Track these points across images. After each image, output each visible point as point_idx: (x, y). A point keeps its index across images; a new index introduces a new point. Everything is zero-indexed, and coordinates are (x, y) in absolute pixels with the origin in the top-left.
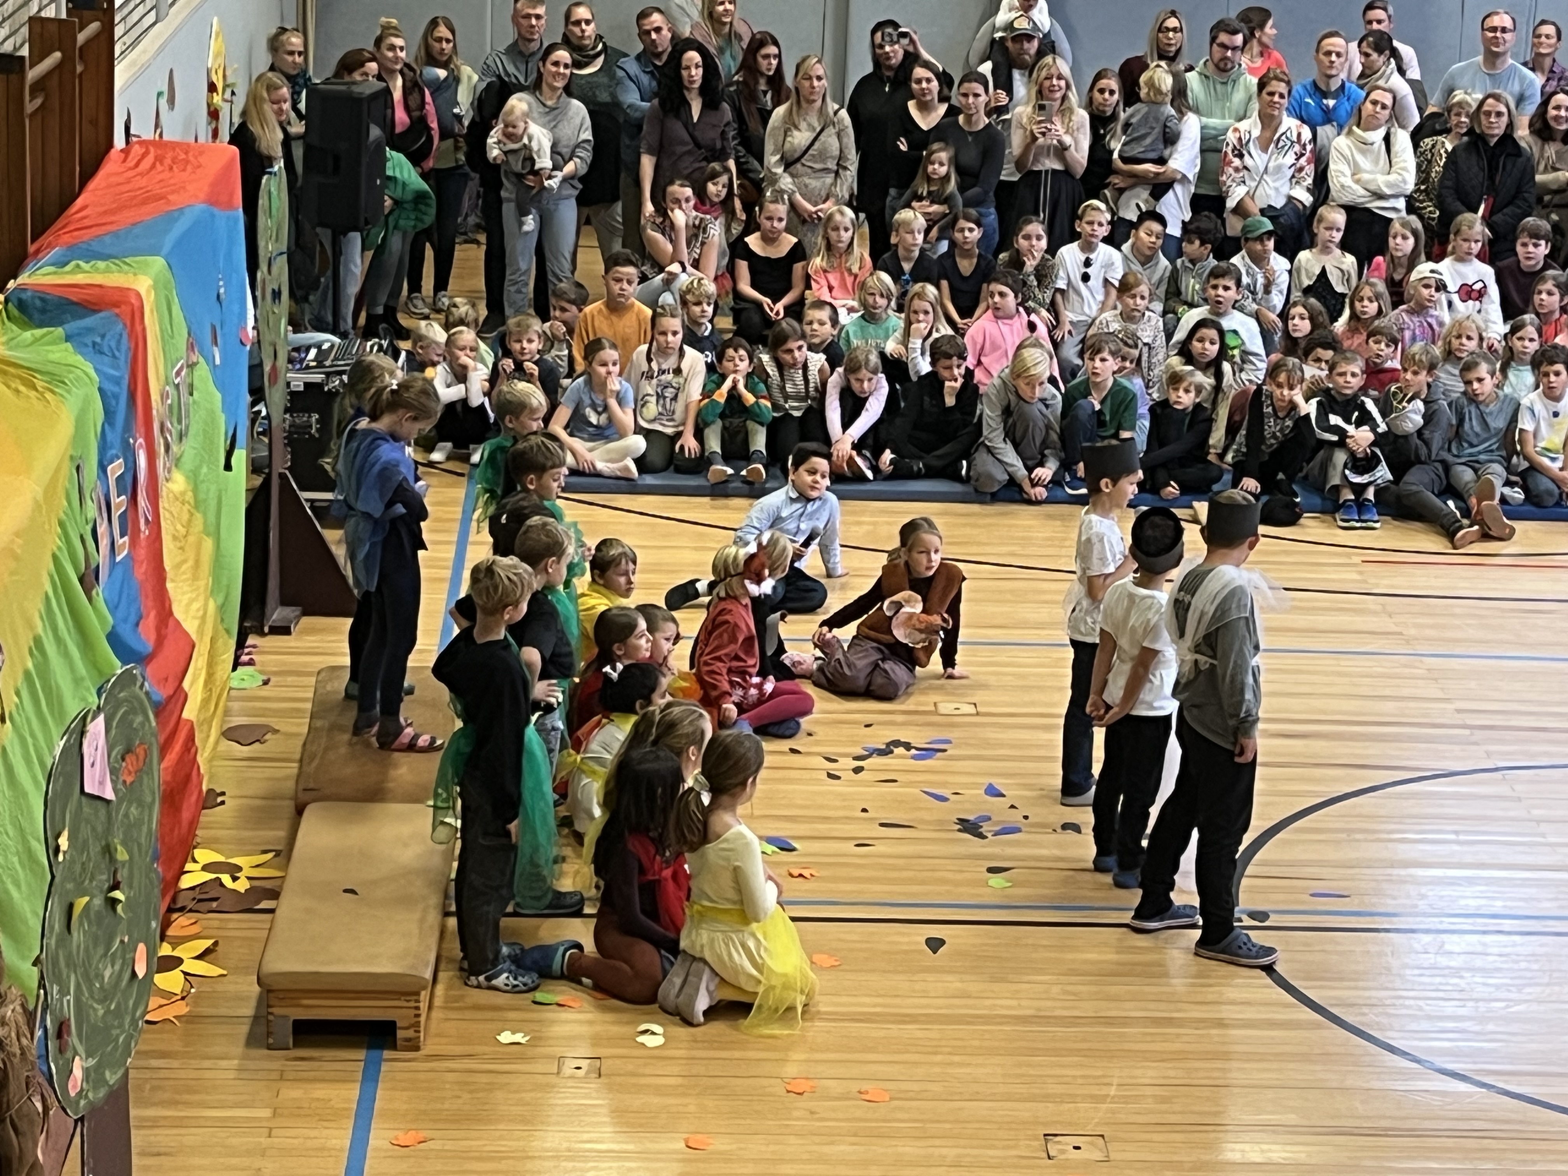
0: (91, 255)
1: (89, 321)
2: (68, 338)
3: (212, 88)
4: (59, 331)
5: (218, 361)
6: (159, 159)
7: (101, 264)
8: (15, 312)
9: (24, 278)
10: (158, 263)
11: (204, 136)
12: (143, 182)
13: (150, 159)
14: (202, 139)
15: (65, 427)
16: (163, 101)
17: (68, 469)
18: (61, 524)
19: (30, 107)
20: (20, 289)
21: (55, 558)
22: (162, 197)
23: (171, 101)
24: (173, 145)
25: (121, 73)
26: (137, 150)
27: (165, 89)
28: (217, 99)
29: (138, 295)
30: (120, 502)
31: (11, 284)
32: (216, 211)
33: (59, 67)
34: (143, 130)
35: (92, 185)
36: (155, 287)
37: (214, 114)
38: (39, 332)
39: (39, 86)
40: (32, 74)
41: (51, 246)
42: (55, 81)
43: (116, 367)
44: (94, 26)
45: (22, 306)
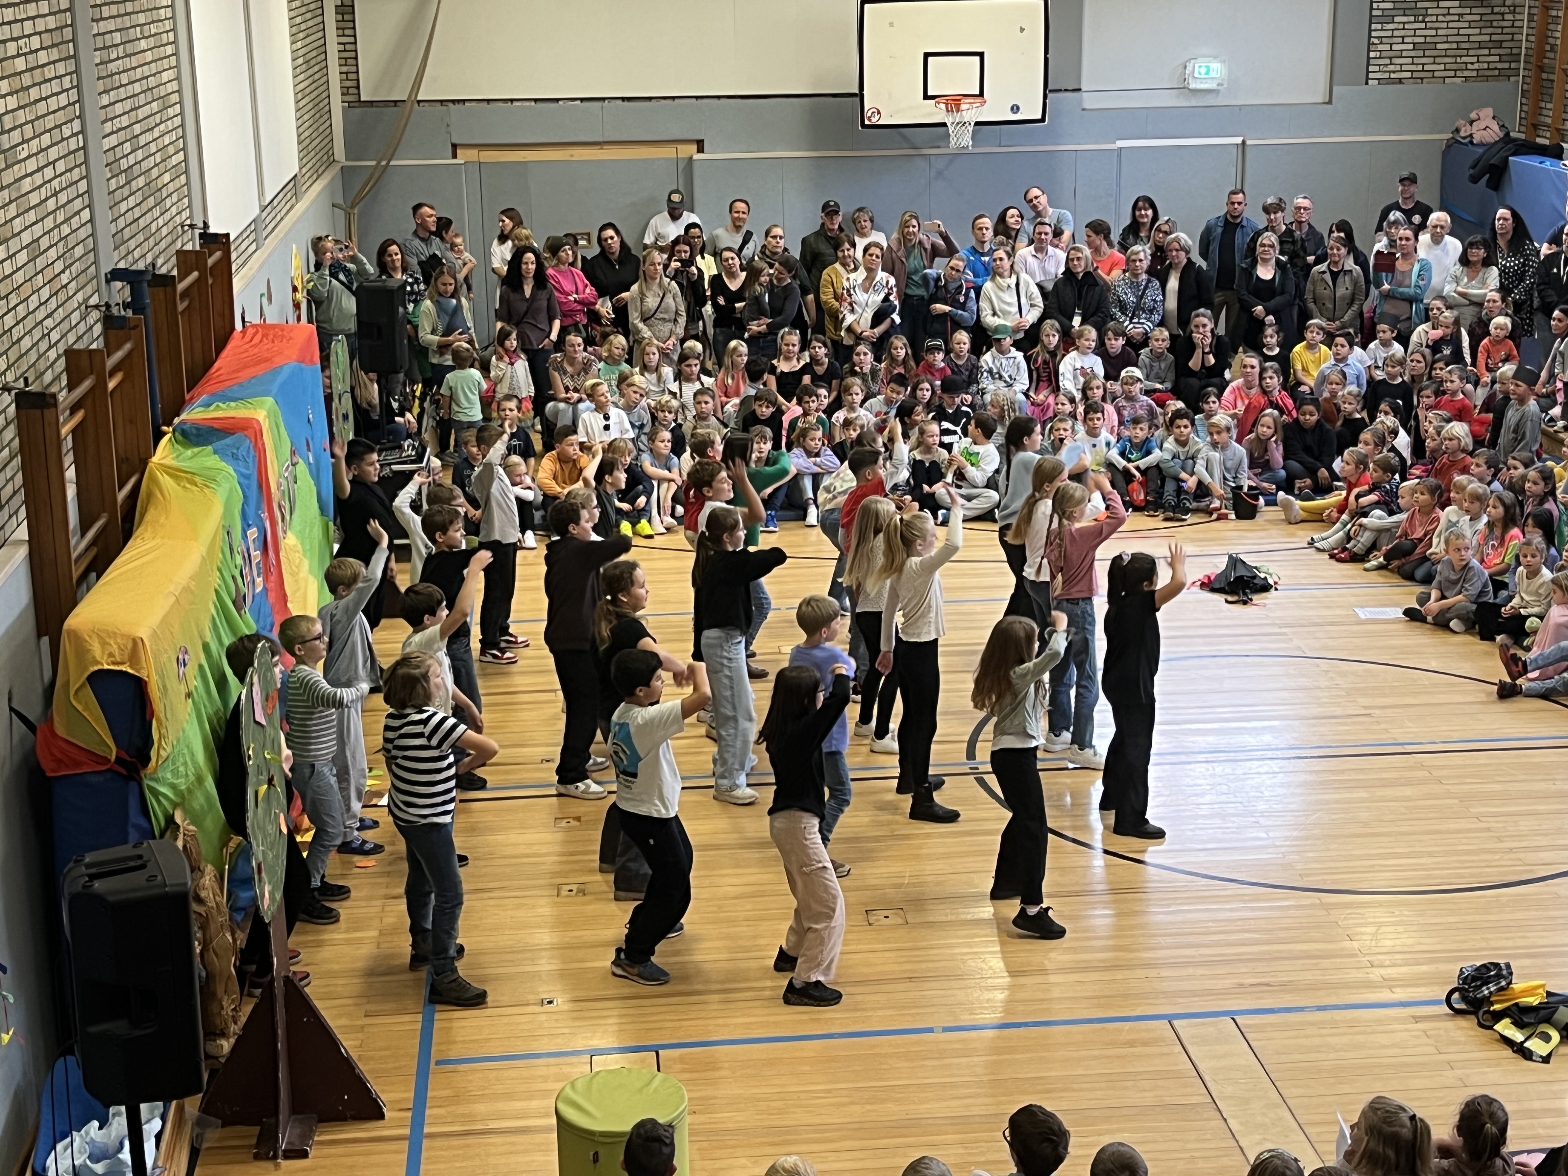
0: (226, 399)
1: (228, 441)
2: (215, 452)
3: (295, 289)
4: (210, 448)
5: (311, 460)
6: (265, 336)
7: (233, 404)
8: (180, 437)
9: (184, 416)
10: (270, 400)
11: (292, 320)
12: (256, 350)
13: (259, 336)
14: (290, 322)
15: (218, 510)
16: (265, 300)
17: (222, 533)
18: (219, 570)
19: (181, 307)
20: (183, 422)
21: (216, 591)
22: (267, 360)
23: (270, 299)
24: (273, 327)
25: (237, 283)
26: (251, 331)
27: (265, 291)
28: (299, 296)
29: (258, 421)
30: (256, 554)
31: (176, 421)
32: (303, 365)
33: (197, 281)
34: (253, 318)
35: (224, 354)
36: (269, 416)
37: (297, 306)
38: (196, 450)
39: (186, 293)
40: (181, 286)
41: (200, 395)
42: (196, 289)
43: (247, 468)
44: (218, 254)
45: (184, 433)
